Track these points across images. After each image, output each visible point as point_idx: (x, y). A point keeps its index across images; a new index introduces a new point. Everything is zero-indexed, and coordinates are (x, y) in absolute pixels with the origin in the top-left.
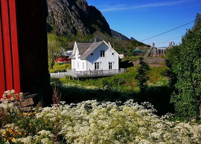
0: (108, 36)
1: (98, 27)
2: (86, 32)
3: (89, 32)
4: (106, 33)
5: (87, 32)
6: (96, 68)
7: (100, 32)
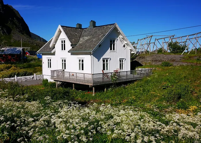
0: (28, 37)
1: (16, 28)
2: (2, 32)
3: (5, 31)
4: (25, 34)
5: (4, 31)
6: (104, 69)
7: (19, 33)
